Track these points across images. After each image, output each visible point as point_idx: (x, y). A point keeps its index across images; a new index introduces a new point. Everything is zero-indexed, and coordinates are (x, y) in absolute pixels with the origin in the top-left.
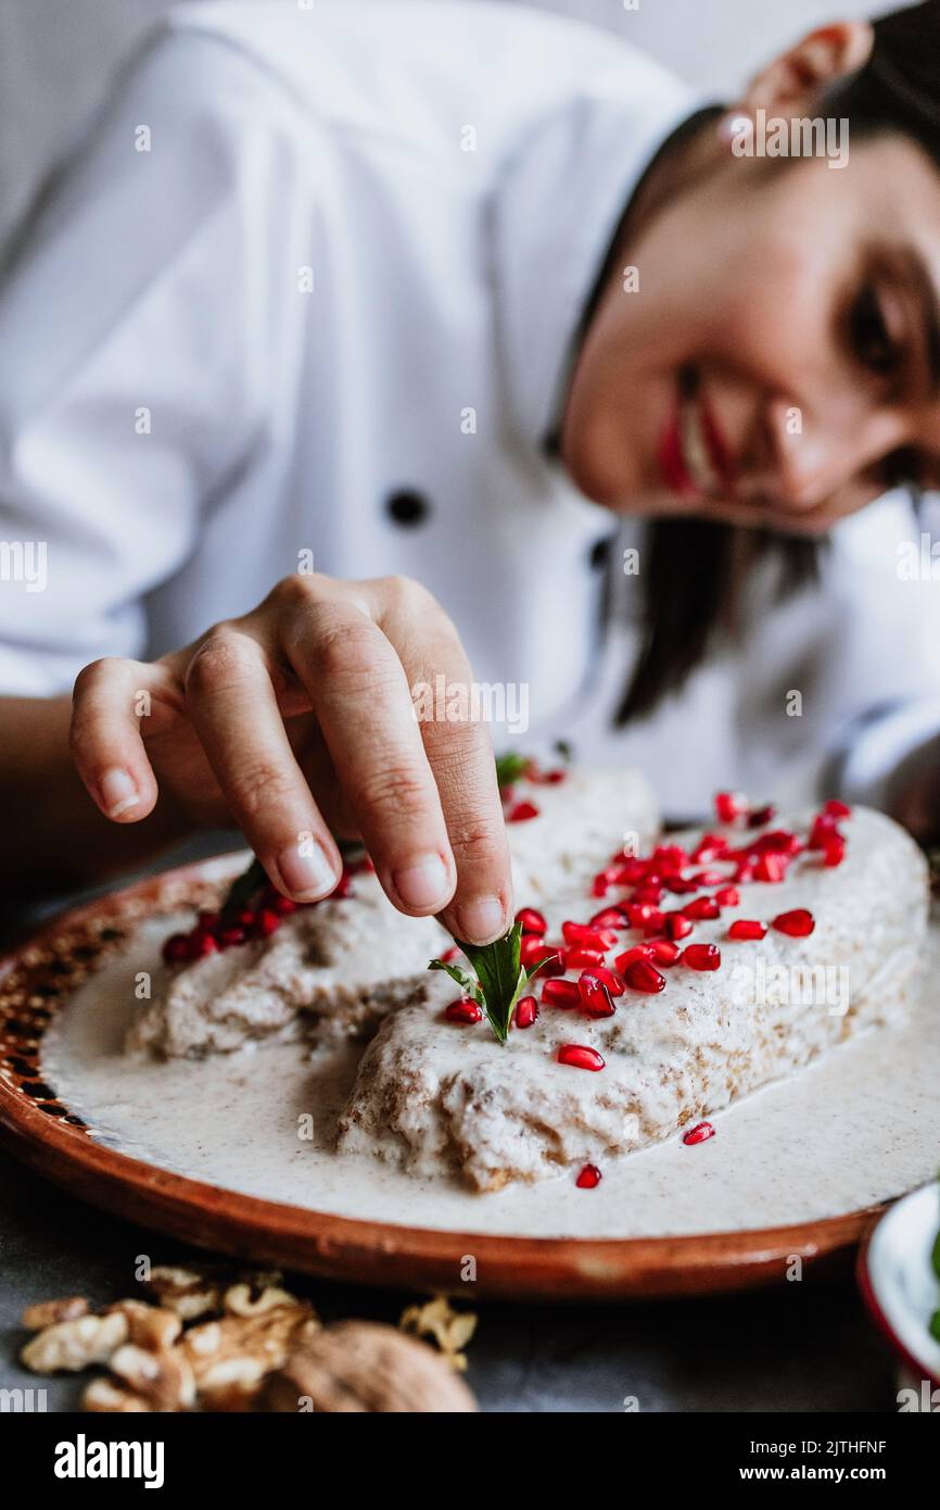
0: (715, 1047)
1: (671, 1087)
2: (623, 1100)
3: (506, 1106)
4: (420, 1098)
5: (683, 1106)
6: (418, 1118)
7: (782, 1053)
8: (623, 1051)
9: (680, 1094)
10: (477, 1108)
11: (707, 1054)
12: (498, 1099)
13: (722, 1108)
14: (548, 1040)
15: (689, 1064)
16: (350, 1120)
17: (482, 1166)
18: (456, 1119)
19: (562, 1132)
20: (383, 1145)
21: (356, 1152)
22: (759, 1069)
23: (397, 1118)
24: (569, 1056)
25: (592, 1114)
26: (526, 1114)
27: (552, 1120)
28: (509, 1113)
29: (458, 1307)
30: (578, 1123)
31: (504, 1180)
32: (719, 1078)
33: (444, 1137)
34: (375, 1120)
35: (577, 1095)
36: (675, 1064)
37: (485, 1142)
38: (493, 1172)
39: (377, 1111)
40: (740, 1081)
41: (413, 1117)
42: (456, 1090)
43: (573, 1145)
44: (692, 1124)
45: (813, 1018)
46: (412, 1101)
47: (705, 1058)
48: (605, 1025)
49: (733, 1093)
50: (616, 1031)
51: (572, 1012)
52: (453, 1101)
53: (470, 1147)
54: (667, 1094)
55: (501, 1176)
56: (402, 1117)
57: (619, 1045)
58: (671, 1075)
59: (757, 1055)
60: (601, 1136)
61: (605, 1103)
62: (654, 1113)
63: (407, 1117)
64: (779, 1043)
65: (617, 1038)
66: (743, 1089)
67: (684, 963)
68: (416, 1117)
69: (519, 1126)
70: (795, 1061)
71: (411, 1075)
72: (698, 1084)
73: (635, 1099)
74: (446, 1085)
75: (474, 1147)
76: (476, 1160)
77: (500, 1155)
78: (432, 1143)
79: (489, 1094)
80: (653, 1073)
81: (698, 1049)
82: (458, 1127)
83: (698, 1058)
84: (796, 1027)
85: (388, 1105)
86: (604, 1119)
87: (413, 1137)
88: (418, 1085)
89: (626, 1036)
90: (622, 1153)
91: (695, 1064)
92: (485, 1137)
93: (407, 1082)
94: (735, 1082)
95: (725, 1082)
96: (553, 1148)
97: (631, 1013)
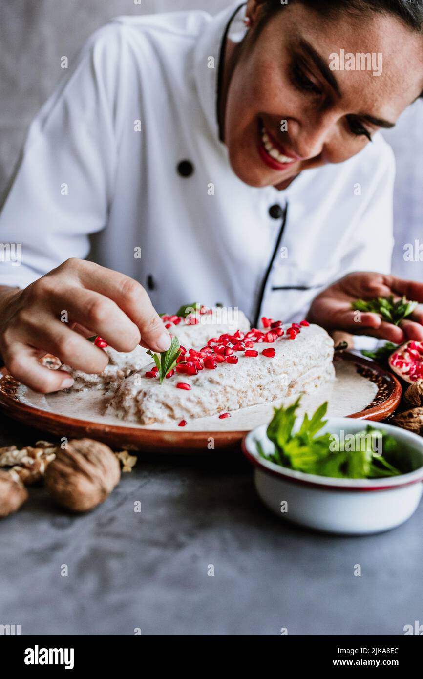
0: (232, 387)
1: (214, 398)
2: (196, 400)
3: (156, 399)
4: (130, 396)
5: (218, 405)
6: (129, 403)
7: (261, 395)
8: (199, 386)
9: (217, 401)
10: (147, 399)
11: (228, 389)
12: (154, 397)
13: (235, 410)
14: (175, 381)
15: (220, 391)
16: (109, 405)
17: (146, 417)
18: (140, 403)
19: (174, 408)
20: (118, 412)
21: (110, 415)
22: (251, 399)
23: (122, 403)
24: (180, 386)
25: (184, 403)
26: (163, 401)
27: (170, 404)
28: (157, 401)
29: (131, 453)
30: (179, 405)
31: (153, 421)
32: (234, 398)
33: (136, 408)
34: (116, 404)
35: (180, 397)
36: (215, 391)
37: (148, 409)
38: (150, 418)
39: (117, 402)
40: (243, 402)
41: (127, 402)
42: (141, 394)
43: (178, 413)
44: (223, 413)
45: (274, 385)
46: (127, 398)
47: (227, 390)
48: (194, 377)
49: (240, 405)
50: (197, 380)
51: (184, 374)
52: (140, 397)
53: (143, 410)
54: (213, 400)
55: (152, 420)
56: (124, 402)
57: (198, 383)
58: (213, 394)
59: (250, 393)
60: (188, 411)
61: (189, 400)
62: (207, 405)
63: (126, 403)
64: (260, 392)
65: (197, 382)
66: (244, 404)
67: (226, 361)
68: (128, 402)
69: (160, 405)
70: (267, 399)
71: (128, 390)
72: (224, 399)
73: (200, 400)
74: (139, 392)
75: (144, 410)
76: (145, 414)
77: (152, 413)
78: (132, 411)
79: (151, 396)
80: (207, 393)
81: (225, 387)
82: (140, 405)
83: (225, 390)
84: (266, 387)
85: (120, 399)
86: (189, 406)
87: (126, 409)
88: (130, 393)
89: (200, 381)
90: (196, 418)
91: (224, 392)
92: (148, 407)
93: (127, 392)
94: (241, 401)
95: (237, 401)
96: (171, 413)
97: (203, 375)
